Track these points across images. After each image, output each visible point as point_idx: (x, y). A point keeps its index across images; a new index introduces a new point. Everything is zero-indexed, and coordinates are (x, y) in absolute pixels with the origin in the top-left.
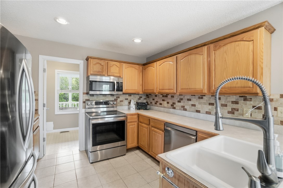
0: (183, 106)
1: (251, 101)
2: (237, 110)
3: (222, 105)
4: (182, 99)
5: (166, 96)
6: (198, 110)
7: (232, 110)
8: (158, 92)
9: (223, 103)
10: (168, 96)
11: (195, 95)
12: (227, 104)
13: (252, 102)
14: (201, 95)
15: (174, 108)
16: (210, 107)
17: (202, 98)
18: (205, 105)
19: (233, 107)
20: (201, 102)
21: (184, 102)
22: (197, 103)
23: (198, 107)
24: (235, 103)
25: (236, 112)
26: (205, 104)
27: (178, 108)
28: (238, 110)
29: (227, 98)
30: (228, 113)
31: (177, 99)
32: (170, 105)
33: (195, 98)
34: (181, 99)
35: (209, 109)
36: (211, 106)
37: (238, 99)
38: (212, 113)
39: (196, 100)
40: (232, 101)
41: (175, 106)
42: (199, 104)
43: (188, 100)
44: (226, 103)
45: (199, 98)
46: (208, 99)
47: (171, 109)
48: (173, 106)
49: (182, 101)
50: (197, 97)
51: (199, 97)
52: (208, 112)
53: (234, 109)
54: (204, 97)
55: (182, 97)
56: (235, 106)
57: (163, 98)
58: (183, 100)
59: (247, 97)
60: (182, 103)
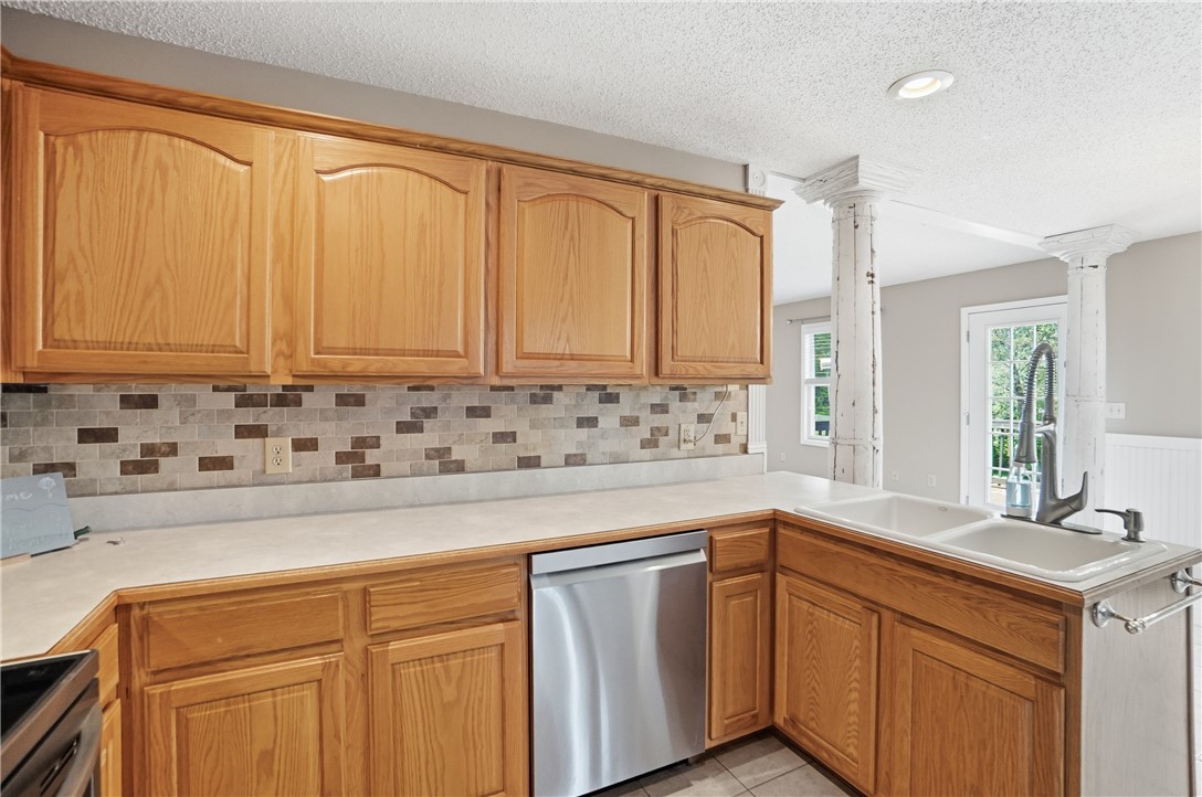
0: (437, 450)
1: (695, 400)
2: (664, 431)
3: (625, 423)
4: (430, 412)
5: (288, 398)
6: (529, 458)
7: (652, 435)
8: (305, 368)
9: (627, 413)
10: (306, 396)
11: (511, 388)
12: (638, 418)
13: (696, 405)
14: (542, 387)
15: (375, 472)
16: (584, 433)
17: (547, 400)
18: (562, 427)
19: (655, 425)
20: (545, 419)
21: (447, 427)
22: (521, 427)
23: (531, 440)
24: (659, 409)
25: (663, 440)
26: (560, 423)
27: (405, 466)
28: (666, 434)
29: (638, 396)
30: (643, 447)
31: (388, 412)
32: (324, 459)
33: (513, 401)
34: (424, 409)
35: (580, 444)
36: (586, 430)
37: (666, 398)
38: (589, 459)
39: (520, 409)
40: (652, 406)
41: (372, 456)
42: (533, 426)
43: (472, 412)
44: (635, 414)
45: (534, 400)
46: (573, 402)
47: (346, 479)
48: (357, 461)
49: (427, 424)
50: (523, 395)
51: (533, 395)
52: (575, 455)
53: (658, 429)
54: (556, 395)
55: (426, 399)
56: (659, 420)
57: (249, 417)
58: (442, 417)
59: (686, 389)
60: (432, 431)
